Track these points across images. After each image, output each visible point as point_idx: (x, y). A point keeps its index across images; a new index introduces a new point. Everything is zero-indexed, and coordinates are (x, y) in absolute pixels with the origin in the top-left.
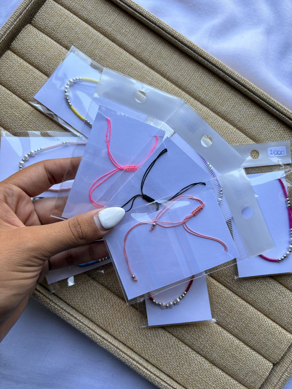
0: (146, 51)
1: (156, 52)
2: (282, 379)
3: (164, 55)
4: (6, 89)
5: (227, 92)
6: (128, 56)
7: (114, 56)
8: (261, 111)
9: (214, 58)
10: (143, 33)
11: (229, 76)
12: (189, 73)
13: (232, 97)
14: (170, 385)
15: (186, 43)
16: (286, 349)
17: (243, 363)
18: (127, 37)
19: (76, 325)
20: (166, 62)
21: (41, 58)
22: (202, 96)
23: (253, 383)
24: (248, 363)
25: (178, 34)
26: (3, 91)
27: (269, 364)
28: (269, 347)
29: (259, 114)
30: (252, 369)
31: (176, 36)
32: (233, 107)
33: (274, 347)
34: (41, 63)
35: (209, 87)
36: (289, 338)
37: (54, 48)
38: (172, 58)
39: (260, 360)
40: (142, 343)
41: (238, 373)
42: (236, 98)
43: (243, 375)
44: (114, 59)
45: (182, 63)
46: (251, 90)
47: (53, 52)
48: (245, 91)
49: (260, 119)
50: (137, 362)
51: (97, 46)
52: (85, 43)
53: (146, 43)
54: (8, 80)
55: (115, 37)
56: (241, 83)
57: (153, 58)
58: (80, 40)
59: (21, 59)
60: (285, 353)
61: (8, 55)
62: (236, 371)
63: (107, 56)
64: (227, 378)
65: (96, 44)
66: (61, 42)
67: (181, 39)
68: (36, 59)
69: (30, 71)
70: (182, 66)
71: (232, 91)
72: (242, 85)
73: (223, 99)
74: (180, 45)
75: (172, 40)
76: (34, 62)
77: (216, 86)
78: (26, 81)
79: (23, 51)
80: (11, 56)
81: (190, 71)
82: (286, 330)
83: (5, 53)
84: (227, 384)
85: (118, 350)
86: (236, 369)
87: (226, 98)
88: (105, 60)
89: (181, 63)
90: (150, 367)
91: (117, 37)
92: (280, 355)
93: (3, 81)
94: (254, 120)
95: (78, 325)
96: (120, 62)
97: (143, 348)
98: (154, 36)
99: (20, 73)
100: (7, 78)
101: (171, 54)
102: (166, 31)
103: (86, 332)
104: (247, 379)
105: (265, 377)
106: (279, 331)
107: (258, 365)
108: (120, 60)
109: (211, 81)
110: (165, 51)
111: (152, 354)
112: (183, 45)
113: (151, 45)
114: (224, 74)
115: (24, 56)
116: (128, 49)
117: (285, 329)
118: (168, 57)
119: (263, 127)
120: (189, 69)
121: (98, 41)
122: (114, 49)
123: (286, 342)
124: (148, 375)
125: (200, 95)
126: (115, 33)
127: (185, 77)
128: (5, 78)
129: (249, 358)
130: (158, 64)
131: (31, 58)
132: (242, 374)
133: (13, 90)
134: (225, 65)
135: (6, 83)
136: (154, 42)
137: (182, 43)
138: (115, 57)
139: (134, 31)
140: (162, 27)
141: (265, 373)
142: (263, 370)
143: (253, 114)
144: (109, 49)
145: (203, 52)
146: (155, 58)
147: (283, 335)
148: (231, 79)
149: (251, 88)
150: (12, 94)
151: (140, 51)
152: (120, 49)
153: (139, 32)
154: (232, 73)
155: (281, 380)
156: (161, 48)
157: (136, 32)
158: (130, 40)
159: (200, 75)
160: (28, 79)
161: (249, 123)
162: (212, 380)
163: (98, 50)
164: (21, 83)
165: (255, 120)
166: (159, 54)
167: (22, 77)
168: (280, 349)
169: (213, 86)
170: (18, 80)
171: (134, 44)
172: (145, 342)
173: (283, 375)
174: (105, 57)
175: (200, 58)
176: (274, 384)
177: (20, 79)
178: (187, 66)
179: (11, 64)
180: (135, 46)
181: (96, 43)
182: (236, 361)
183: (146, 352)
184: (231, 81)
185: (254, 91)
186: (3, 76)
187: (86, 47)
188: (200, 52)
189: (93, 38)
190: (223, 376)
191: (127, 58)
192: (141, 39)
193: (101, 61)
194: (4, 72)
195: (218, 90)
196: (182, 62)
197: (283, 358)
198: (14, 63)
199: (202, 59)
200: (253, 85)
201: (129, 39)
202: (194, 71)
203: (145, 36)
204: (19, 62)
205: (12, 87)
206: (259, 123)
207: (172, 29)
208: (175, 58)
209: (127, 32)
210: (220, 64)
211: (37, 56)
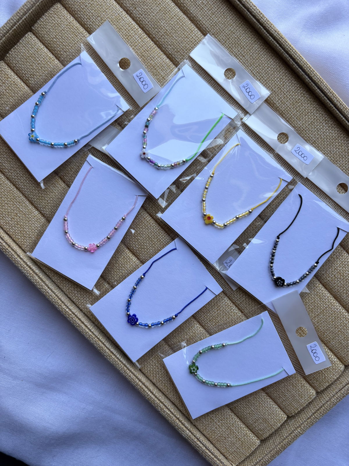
0: (222, 34)
1: (234, 37)
2: (293, 434)
3: (243, 42)
4: (48, 51)
5: (309, 104)
6: (200, 36)
7: (182, 32)
8: (344, 135)
9: (302, 58)
10: (223, 9)
11: (316, 84)
12: (268, 72)
13: (313, 111)
14: (173, 414)
15: (273, 33)
16: (306, 404)
17: (255, 407)
18: (203, 11)
19: (85, 334)
20: (243, 52)
21: (95, 19)
22: (278, 103)
23: (262, 430)
24: (261, 410)
25: (266, 19)
26: (45, 53)
27: (283, 415)
28: (287, 398)
29: (341, 138)
30: (263, 416)
31: (262, 21)
32: (311, 123)
33: (293, 399)
34: (94, 26)
35: (288, 93)
36: (311, 393)
37: (113, 9)
38: (252, 48)
39: (274, 409)
40: (152, 365)
41: (247, 417)
42: (317, 113)
43: (253, 421)
44: (181, 37)
45: (263, 57)
46: (338, 106)
47: (110, 14)
48: (331, 106)
49: (340, 144)
50: (143, 384)
51: (164, 16)
52: (150, 10)
53: (224, 23)
54: (52, 41)
55: (188, 8)
56: (328, 96)
57: (229, 44)
58: (145, 5)
59: (71, 16)
60: (303, 408)
61: (57, 9)
62: (245, 414)
63: (174, 31)
64: (235, 419)
65: (164, 13)
66: (122, 3)
67: (267, 26)
68: (89, 19)
69: (79, 34)
70: (262, 61)
71: (315, 103)
72: (329, 99)
73: (302, 111)
74: (265, 33)
75: (257, 25)
76: (85, 22)
77: (296, 94)
78: (73, 46)
79: (76, 8)
80: (60, 10)
81: (269, 69)
82: (311, 385)
83: (53, 6)
84: (233, 425)
85: (125, 368)
86: (246, 413)
87: (305, 111)
88: (170, 35)
89: (261, 56)
90: (155, 391)
91: (191, 8)
92: (298, 409)
93: (46, 40)
94: (332, 144)
95: (87, 334)
96: (188, 42)
97: (152, 371)
98: (235, 15)
99: (67, 35)
100: (52, 38)
101: (252, 43)
102: (251, 13)
103: (95, 343)
104: (256, 425)
105: (276, 428)
106: (302, 384)
107: (271, 414)
108: (188, 38)
109: (293, 86)
110: (245, 38)
111: (161, 379)
112: (268, 35)
113: (230, 26)
114: (310, 81)
115: (76, 14)
116: (201, 27)
117: (309, 383)
118: (247, 45)
119: (342, 154)
120: (269, 65)
121: (166, 10)
122: (184, 23)
123: (307, 397)
124: (152, 399)
125: (275, 102)
126: (189, 4)
127: (262, 76)
128: (49, 37)
129: (263, 404)
130: (234, 52)
131: (83, 17)
132: (252, 419)
133: (56, 53)
134: (314, 69)
135: (50, 44)
136: (234, 23)
137: (268, 31)
138: (183, 34)
139: (212, 4)
140: (247, 6)
141: (277, 423)
142: (275, 420)
143: (333, 136)
144: (178, 22)
145: (291, 47)
146: (231, 44)
147: (305, 389)
148: (317, 88)
149: (339, 105)
150: (55, 58)
151: (214, 32)
152: (192, 24)
153: (219, 7)
154: (320, 82)
155: (291, 435)
156: (241, 33)
157: (214, 6)
158: (206, 15)
159: (281, 76)
160: (76, 43)
161: (325, 147)
162: (218, 417)
163: (164, 21)
164: (67, 47)
165: (334, 145)
166: (237, 40)
167: (69, 40)
168: (299, 402)
169: (294, 93)
170: (64, 42)
171: (209, 22)
172: (155, 365)
173: (295, 430)
174: (171, 32)
175: (286, 54)
176: (283, 437)
177: (67, 42)
178: (267, 62)
179: (59, 22)
180: (210, 25)
181: (164, 11)
182: (248, 404)
183: (155, 375)
184: (316, 91)
185: (341, 109)
186: (47, 34)
187: (151, 15)
188: (287, 47)
189: (162, 5)
190: (231, 416)
191: (197, 38)
192: (219, 16)
193: (166, 36)
194: (49, 30)
195: (298, 98)
196: (263, 55)
197: (299, 413)
198: (62, 21)
199: (288, 56)
200: (342, 101)
201: (204, 13)
202: (275, 69)
203: (225, 14)
204: (69, 21)
205: (56, 50)
206: (337, 149)
207: (260, 12)
208: (255, 48)
209: (204, 5)
210: (308, 68)
211: (91, 17)
